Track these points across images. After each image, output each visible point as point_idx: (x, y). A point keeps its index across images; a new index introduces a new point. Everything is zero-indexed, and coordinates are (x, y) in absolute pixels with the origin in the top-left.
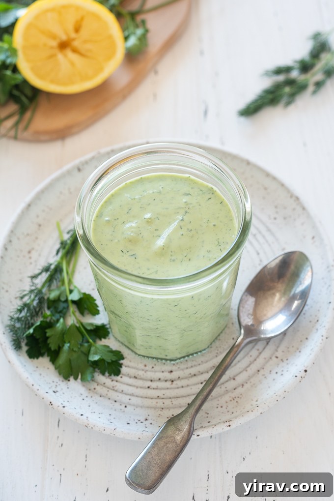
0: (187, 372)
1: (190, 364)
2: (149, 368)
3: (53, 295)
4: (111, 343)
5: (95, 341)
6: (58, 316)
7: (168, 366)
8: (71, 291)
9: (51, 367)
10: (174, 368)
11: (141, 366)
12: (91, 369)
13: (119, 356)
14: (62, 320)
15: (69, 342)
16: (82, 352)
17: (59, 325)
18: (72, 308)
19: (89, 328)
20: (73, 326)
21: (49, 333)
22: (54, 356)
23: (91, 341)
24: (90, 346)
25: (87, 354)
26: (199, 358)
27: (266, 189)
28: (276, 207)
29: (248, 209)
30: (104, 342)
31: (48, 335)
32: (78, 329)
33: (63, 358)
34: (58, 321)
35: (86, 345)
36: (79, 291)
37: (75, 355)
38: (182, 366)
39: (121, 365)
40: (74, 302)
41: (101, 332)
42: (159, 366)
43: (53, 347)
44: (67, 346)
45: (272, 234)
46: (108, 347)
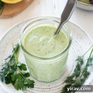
0: (54, 86)
1: (55, 83)
2: (42, 85)
3: (12, 65)
4: (31, 78)
5: (25, 78)
6: (14, 70)
7: (48, 84)
8: (18, 63)
9: (13, 86)
10: (50, 85)
11: (40, 85)
12: (25, 86)
13: (33, 82)
14: (15, 72)
15: (18, 79)
16: (22, 81)
17: (15, 73)
18: (18, 68)
19: (24, 74)
20: (19, 74)
21: (12, 76)
22: (13, 83)
23: (24, 78)
24: (24, 79)
25: (23, 82)
26: (57, 81)
27: (74, 29)
28: (78, 35)
29: (71, 36)
30: (28, 78)
31: (11, 77)
32: (20, 74)
33: (16, 83)
34: (14, 72)
35: (23, 79)
36: (20, 63)
37: (20, 82)
38: (53, 84)
39: (34, 85)
40: (19, 66)
41: (27, 75)
42: (46, 84)
43: (13, 80)
44: (17, 80)
45: (77, 43)
46: (30, 79)
